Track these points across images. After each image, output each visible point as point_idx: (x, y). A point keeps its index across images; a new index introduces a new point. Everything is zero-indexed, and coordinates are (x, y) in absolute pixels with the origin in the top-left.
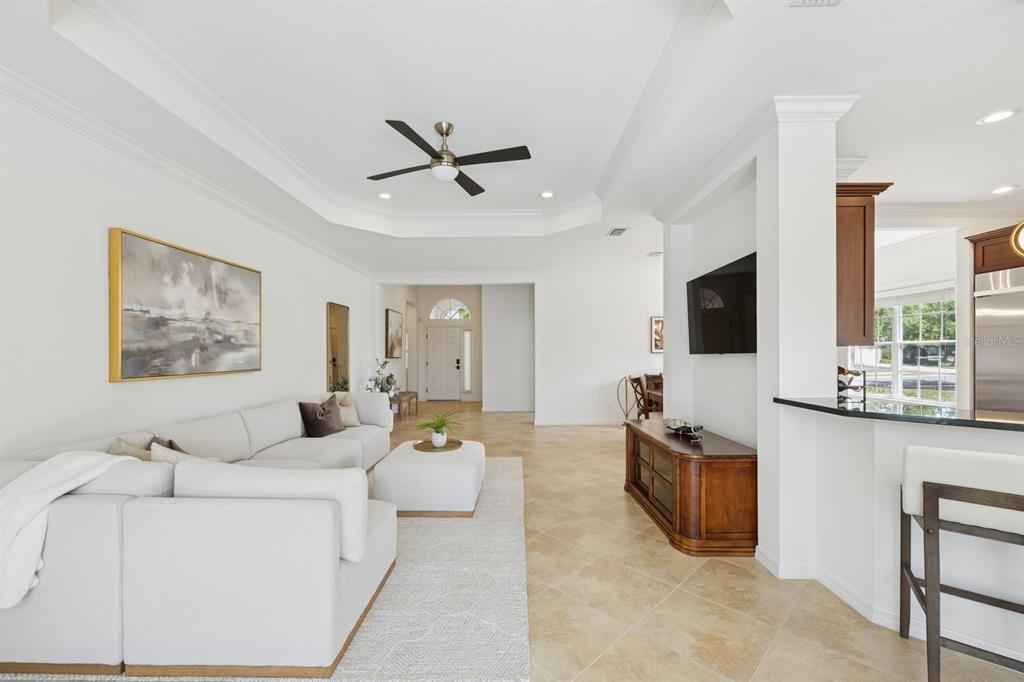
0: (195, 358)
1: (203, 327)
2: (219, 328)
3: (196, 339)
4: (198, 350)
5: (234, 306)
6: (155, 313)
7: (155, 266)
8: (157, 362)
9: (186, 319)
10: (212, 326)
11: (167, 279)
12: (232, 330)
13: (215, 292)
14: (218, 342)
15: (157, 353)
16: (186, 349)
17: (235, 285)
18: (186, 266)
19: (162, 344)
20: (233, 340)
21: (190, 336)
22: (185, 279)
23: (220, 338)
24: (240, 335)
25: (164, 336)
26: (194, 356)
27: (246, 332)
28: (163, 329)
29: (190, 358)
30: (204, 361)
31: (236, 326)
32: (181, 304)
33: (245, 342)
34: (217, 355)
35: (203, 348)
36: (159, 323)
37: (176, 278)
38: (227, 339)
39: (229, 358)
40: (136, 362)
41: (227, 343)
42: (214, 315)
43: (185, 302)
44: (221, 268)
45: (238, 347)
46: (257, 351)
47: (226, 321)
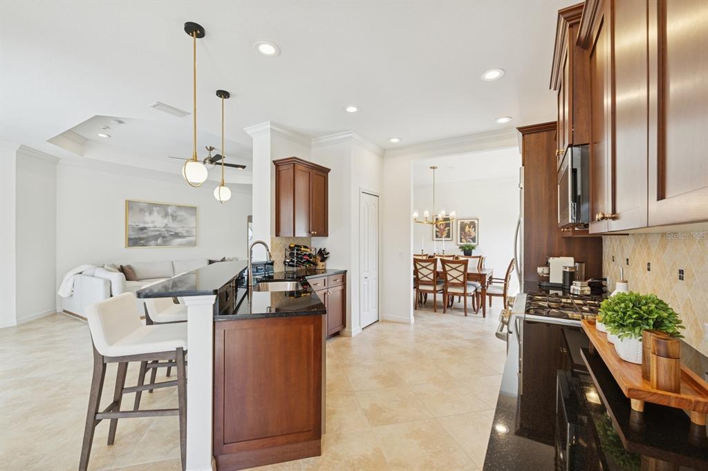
0: (159, 241)
1: (164, 229)
2: (172, 230)
3: (160, 234)
4: (161, 238)
5: (180, 221)
6: (141, 225)
7: (142, 210)
8: (142, 242)
9: (156, 227)
10: (169, 229)
11: (147, 214)
12: (179, 230)
13: (170, 217)
14: (171, 235)
15: (141, 239)
16: (156, 238)
17: (182, 213)
18: (155, 209)
19: (144, 236)
20: (180, 234)
21: (157, 233)
22: (155, 214)
23: (172, 233)
24: (184, 232)
25: (146, 233)
27: (187, 231)
28: (145, 231)
30: (165, 241)
31: (181, 229)
32: (153, 222)
33: (186, 235)
34: (171, 240)
35: (163, 237)
36: (143, 229)
37: (151, 213)
39: (178, 241)
40: (133, 242)
41: (177, 235)
42: (170, 225)
43: (155, 221)
44: (174, 208)
45: (183, 237)
46: (194, 238)
47: (176, 227)
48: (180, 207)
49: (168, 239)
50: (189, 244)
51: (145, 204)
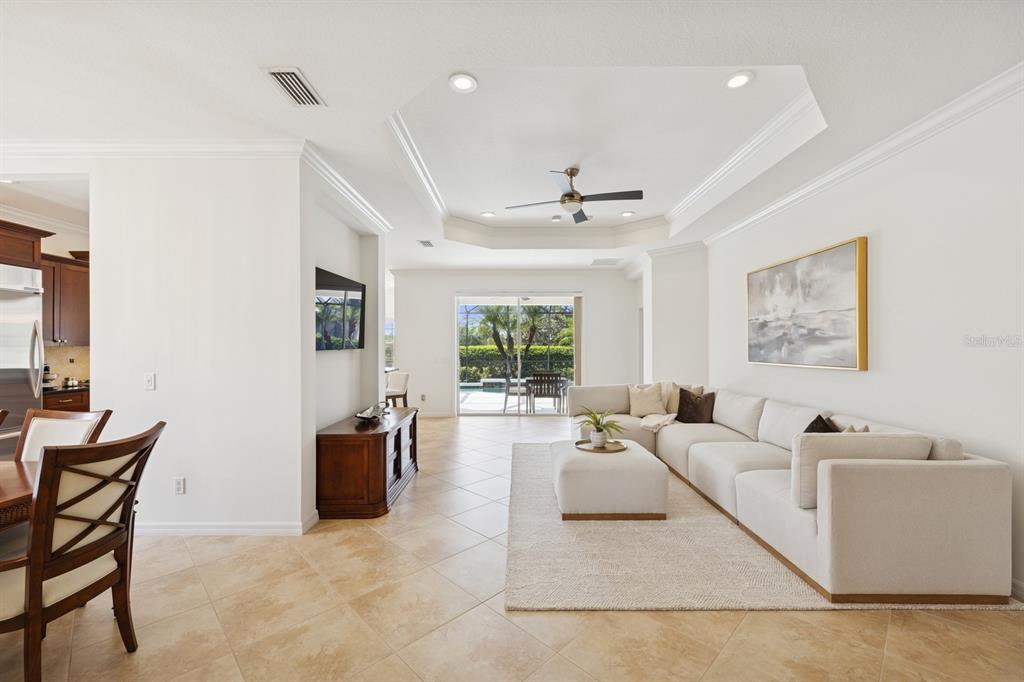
0: (784, 350)
1: (789, 323)
2: (803, 322)
3: (785, 334)
4: (786, 344)
5: (820, 296)
6: (762, 319)
8: (762, 352)
9: (778, 319)
10: (797, 321)
11: (767, 293)
12: (816, 322)
13: (799, 288)
14: (802, 335)
15: (763, 347)
16: (781, 341)
17: (823, 272)
18: (778, 277)
19: (762, 340)
20: (817, 333)
21: (781, 332)
22: (778, 288)
23: (805, 331)
24: (826, 325)
25: (764, 335)
26: (784, 348)
27: (834, 322)
28: (766, 329)
29: (781, 349)
30: (791, 353)
31: (820, 318)
32: (774, 309)
33: (832, 334)
34: (803, 348)
35: (790, 342)
36: (764, 325)
37: (771, 291)
38: (812, 332)
39: (815, 351)
40: (755, 353)
41: (813, 337)
42: (800, 311)
43: (780, 305)
44: (806, 263)
45: (824, 340)
46: (852, 345)
47: (813, 314)
48: (816, 256)
49: (798, 343)
50: (839, 362)
51: (764, 274)
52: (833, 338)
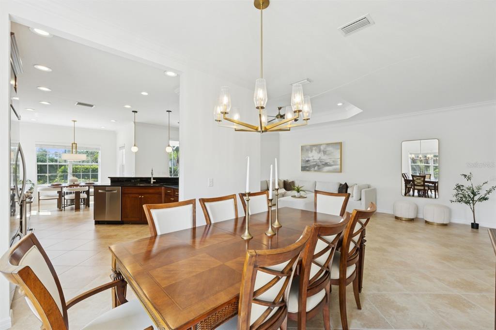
0: (316, 168)
1: (318, 161)
2: (323, 161)
3: (317, 164)
5: (329, 155)
6: (307, 159)
7: (307, 150)
8: (307, 169)
9: (314, 160)
11: (310, 152)
13: (322, 153)
14: (323, 164)
15: (307, 167)
16: (314, 166)
17: (330, 149)
18: (314, 148)
19: (308, 165)
21: (315, 163)
22: (314, 151)
24: (331, 162)
25: (309, 163)
27: (334, 161)
30: (319, 169)
31: (329, 160)
32: (312, 157)
33: (333, 164)
34: (323, 167)
35: (318, 166)
36: (308, 161)
39: (327, 168)
40: (304, 169)
41: (326, 164)
42: (322, 158)
43: (314, 156)
44: (324, 146)
45: (330, 165)
46: (339, 167)
47: (326, 159)
48: (328, 144)
49: (321, 167)
50: (335, 171)
51: (309, 147)
52: (333, 165)
